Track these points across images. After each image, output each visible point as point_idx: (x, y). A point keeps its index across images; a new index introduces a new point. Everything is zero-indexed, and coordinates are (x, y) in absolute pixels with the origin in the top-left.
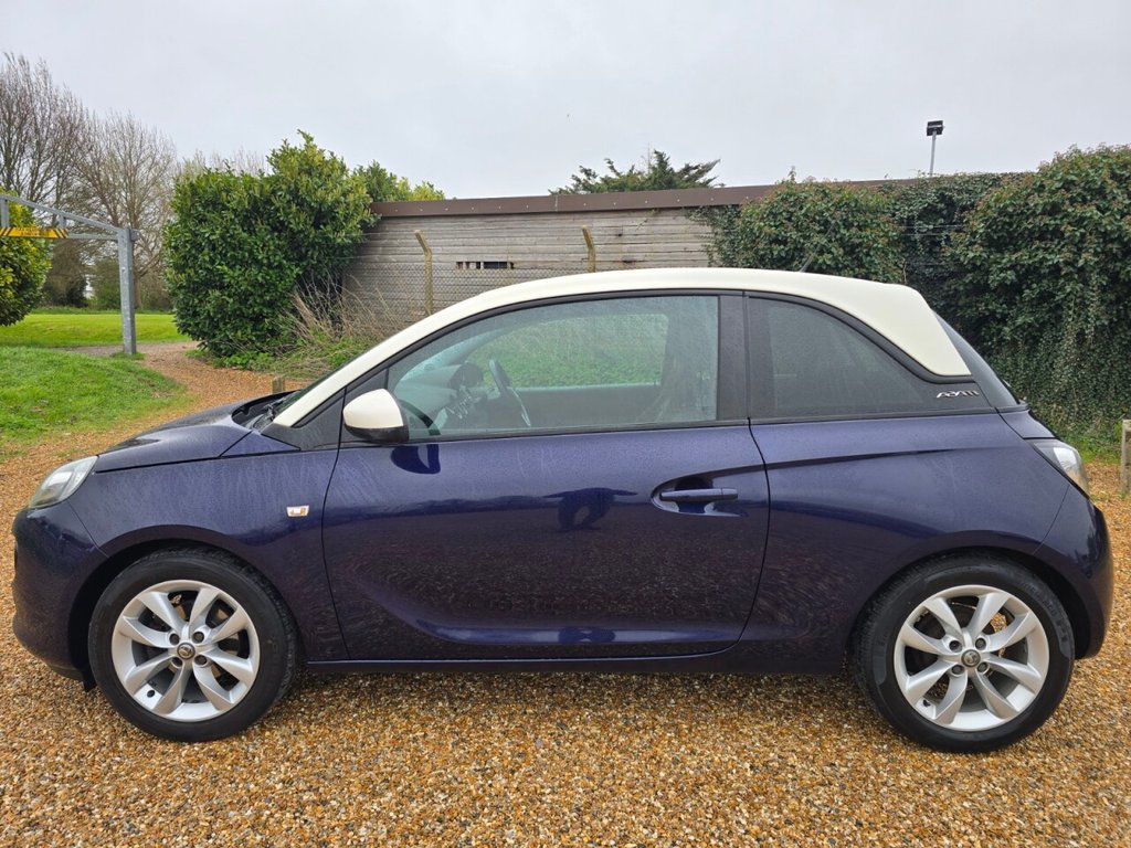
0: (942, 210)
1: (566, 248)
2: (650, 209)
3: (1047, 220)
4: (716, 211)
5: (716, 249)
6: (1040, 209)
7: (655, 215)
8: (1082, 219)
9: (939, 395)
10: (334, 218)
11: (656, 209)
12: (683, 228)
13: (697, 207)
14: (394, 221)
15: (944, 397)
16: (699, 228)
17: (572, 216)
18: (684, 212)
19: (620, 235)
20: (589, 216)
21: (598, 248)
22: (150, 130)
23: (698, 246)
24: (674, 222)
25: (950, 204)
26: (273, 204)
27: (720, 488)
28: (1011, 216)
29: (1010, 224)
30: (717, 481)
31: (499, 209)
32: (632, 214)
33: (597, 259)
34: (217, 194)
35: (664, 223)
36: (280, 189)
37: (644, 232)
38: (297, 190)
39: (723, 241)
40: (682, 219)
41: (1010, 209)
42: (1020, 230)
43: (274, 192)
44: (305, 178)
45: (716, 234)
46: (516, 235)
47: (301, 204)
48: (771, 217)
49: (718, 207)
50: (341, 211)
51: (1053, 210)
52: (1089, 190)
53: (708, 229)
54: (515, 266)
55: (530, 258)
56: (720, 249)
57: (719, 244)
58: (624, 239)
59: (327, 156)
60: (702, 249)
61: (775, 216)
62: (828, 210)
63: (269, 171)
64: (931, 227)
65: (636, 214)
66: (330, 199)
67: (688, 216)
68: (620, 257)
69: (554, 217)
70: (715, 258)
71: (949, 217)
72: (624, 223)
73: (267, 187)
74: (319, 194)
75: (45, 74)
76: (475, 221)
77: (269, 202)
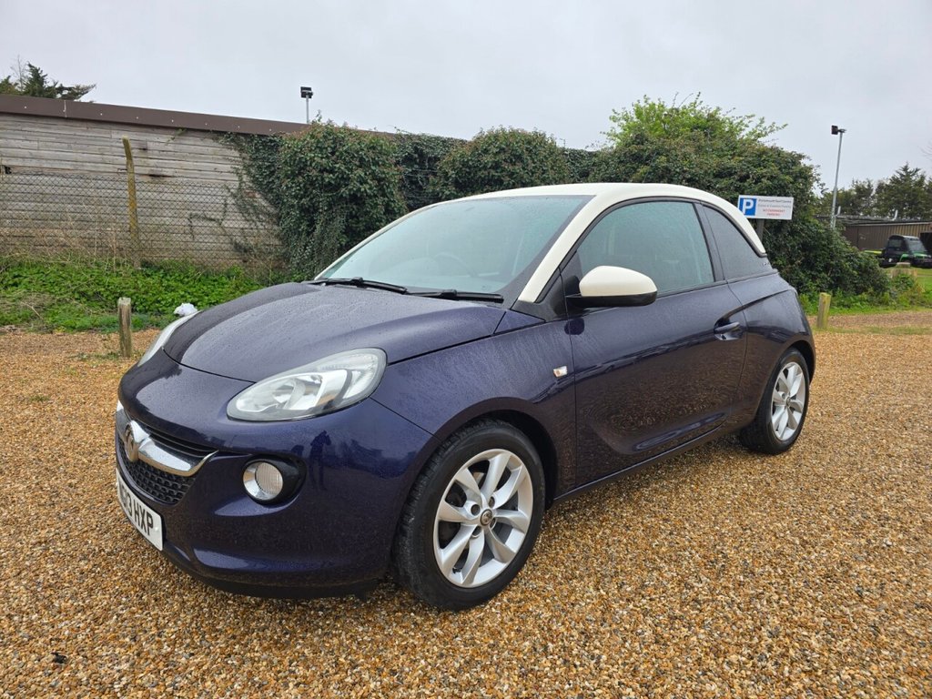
0: (416, 159)
1: (78, 156)
2: (177, 129)
3: (493, 172)
4: (242, 138)
5: (244, 172)
6: (490, 164)
7: (182, 135)
8: (513, 174)
11: (183, 129)
12: (211, 149)
13: (225, 133)
16: (227, 152)
18: (213, 135)
19: (144, 149)
23: (228, 167)
24: (201, 143)
25: (421, 155)
28: (470, 167)
29: (469, 173)
32: (156, 131)
35: (190, 143)
37: (173, 150)
39: (252, 166)
40: (210, 142)
41: (470, 163)
42: (476, 178)
45: (244, 158)
48: (318, 150)
49: (245, 135)
51: (496, 166)
52: (514, 155)
53: (236, 153)
54: (12, 170)
55: (34, 163)
56: (249, 173)
57: (247, 167)
58: (149, 154)
60: (232, 170)
61: (321, 149)
62: (362, 150)
64: (410, 170)
67: (216, 139)
68: (146, 171)
70: (244, 180)
71: (421, 165)
72: (148, 138)
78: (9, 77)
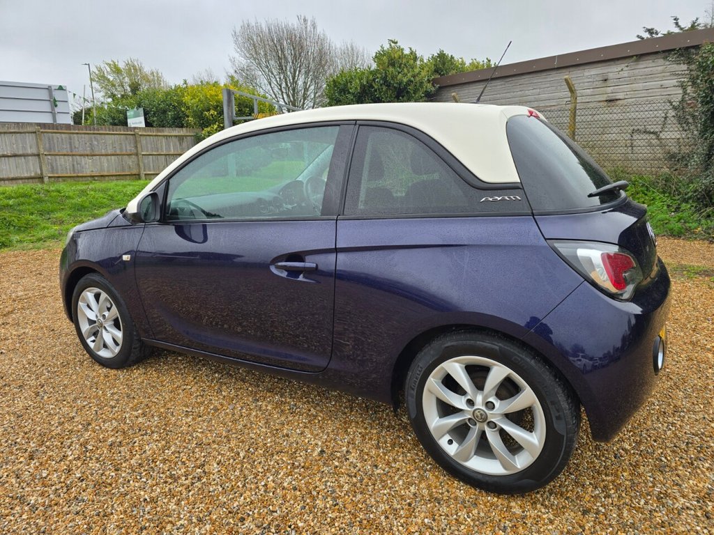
2: (632, 56)
4: (693, 51)
5: (689, 84)
7: (636, 61)
9: (483, 200)
10: (408, 92)
11: (636, 56)
12: (660, 68)
13: (674, 50)
14: (448, 89)
15: (487, 201)
16: (675, 67)
17: (568, 70)
18: (663, 55)
19: (606, 80)
20: (582, 68)
21: (578, 93)
22: (361, 49)
23: (674, 82)
24: (653, 65)
26: (373, 87)
27: (309, 263)
30: (308, 258)
31: (515, 71)
32: (617, 62)
33: (578, 101)
34: (345, 85)
35: (643, 66)
36: (378, 78)
37: (626, 75)
38: (386, 76)
39: (697, 76)
40: (661, 61)
43: (374, 80)
44: (391, 69)
45: (691, 70)
46: (525, 89)
47: (388, 86)
49: (693, 47)
50: (411, 88)
53: (684, 67)
55: (535, 104)
56: (694, 84)
57: (693, 79)
58: (608, 83)
59: (407, 52)
60: (677, 84)
63: (374, 66)
65: (620, 62)
66: (405, 80)
67: (665, 58)
68: (604, 97)
69: (553, 73)
70: (688, 91)
72: (610, 70)
73: (371, 77)
74: (398, 78)
75: (314, 26)
76: (498, 83)
77: (371, 86)
78: (697, 19)
